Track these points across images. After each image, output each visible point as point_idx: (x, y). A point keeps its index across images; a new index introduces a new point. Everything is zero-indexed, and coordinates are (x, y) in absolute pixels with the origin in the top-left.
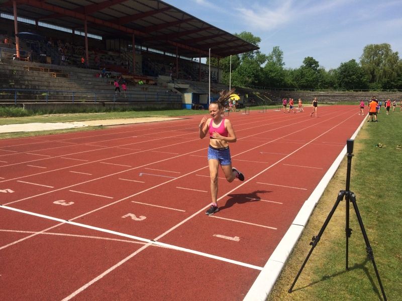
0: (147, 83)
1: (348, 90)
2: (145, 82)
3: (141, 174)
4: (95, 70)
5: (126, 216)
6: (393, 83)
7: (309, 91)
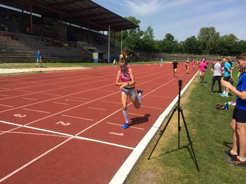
0: (70, 46)
1: (190, 54)
2: (69, 45)
3: (67, 100)
4: (36, 36)
5: (59, 123)
6: (216, 50)
7: (168, 54)
